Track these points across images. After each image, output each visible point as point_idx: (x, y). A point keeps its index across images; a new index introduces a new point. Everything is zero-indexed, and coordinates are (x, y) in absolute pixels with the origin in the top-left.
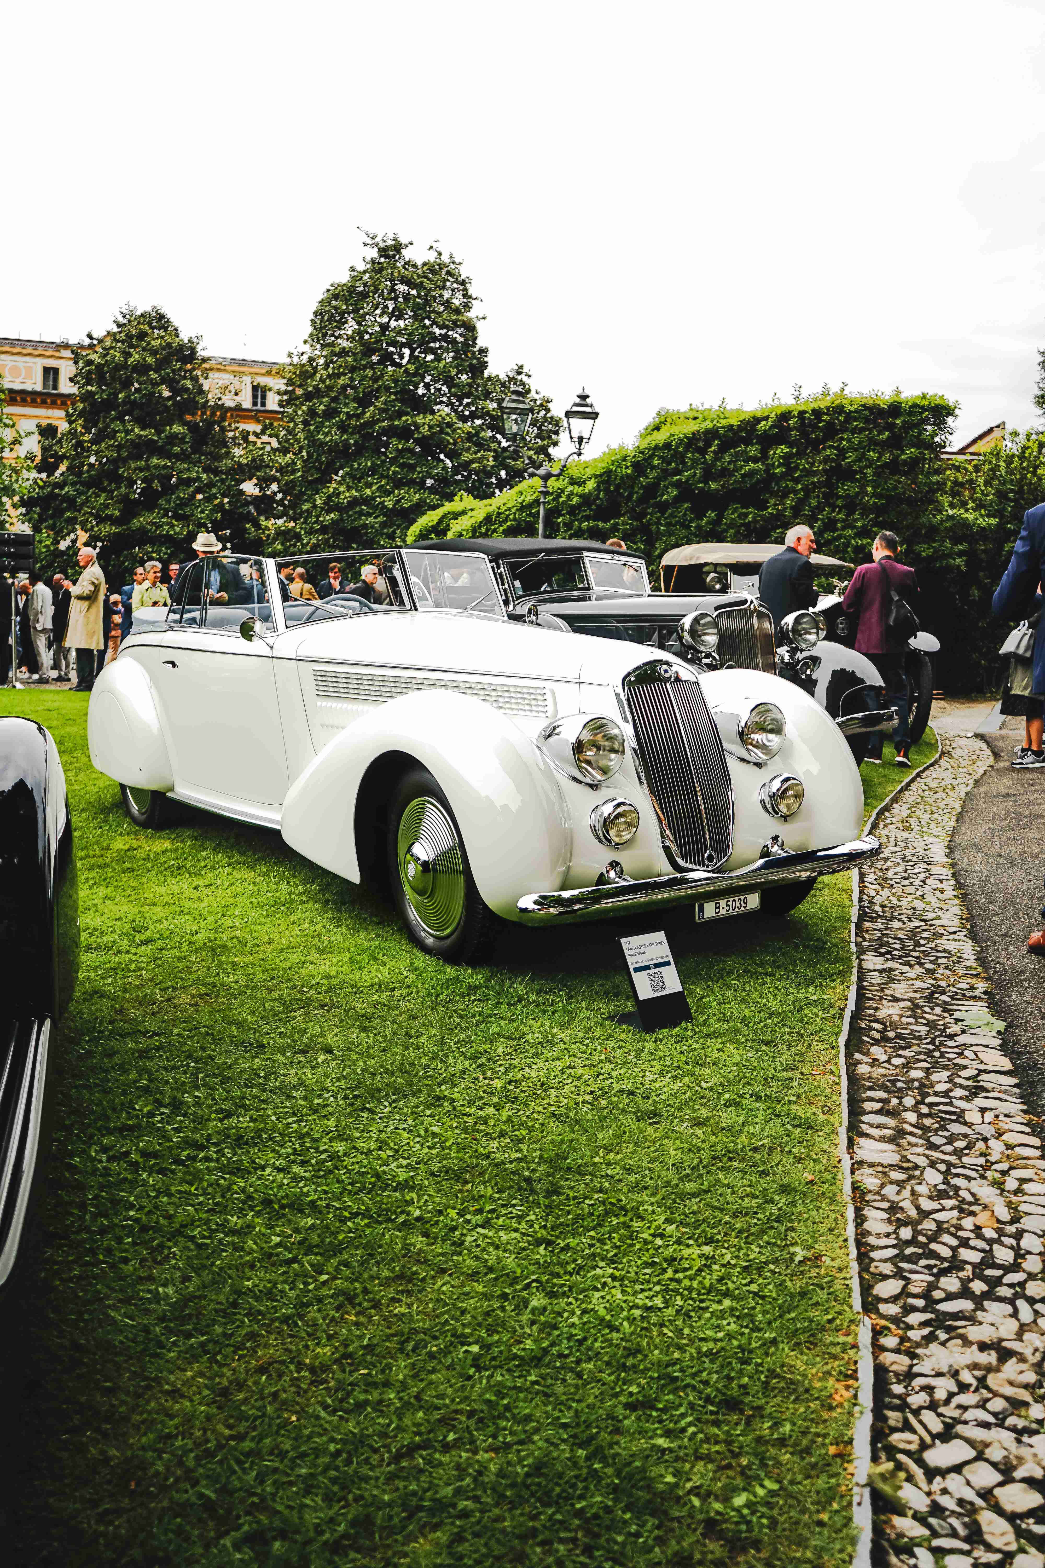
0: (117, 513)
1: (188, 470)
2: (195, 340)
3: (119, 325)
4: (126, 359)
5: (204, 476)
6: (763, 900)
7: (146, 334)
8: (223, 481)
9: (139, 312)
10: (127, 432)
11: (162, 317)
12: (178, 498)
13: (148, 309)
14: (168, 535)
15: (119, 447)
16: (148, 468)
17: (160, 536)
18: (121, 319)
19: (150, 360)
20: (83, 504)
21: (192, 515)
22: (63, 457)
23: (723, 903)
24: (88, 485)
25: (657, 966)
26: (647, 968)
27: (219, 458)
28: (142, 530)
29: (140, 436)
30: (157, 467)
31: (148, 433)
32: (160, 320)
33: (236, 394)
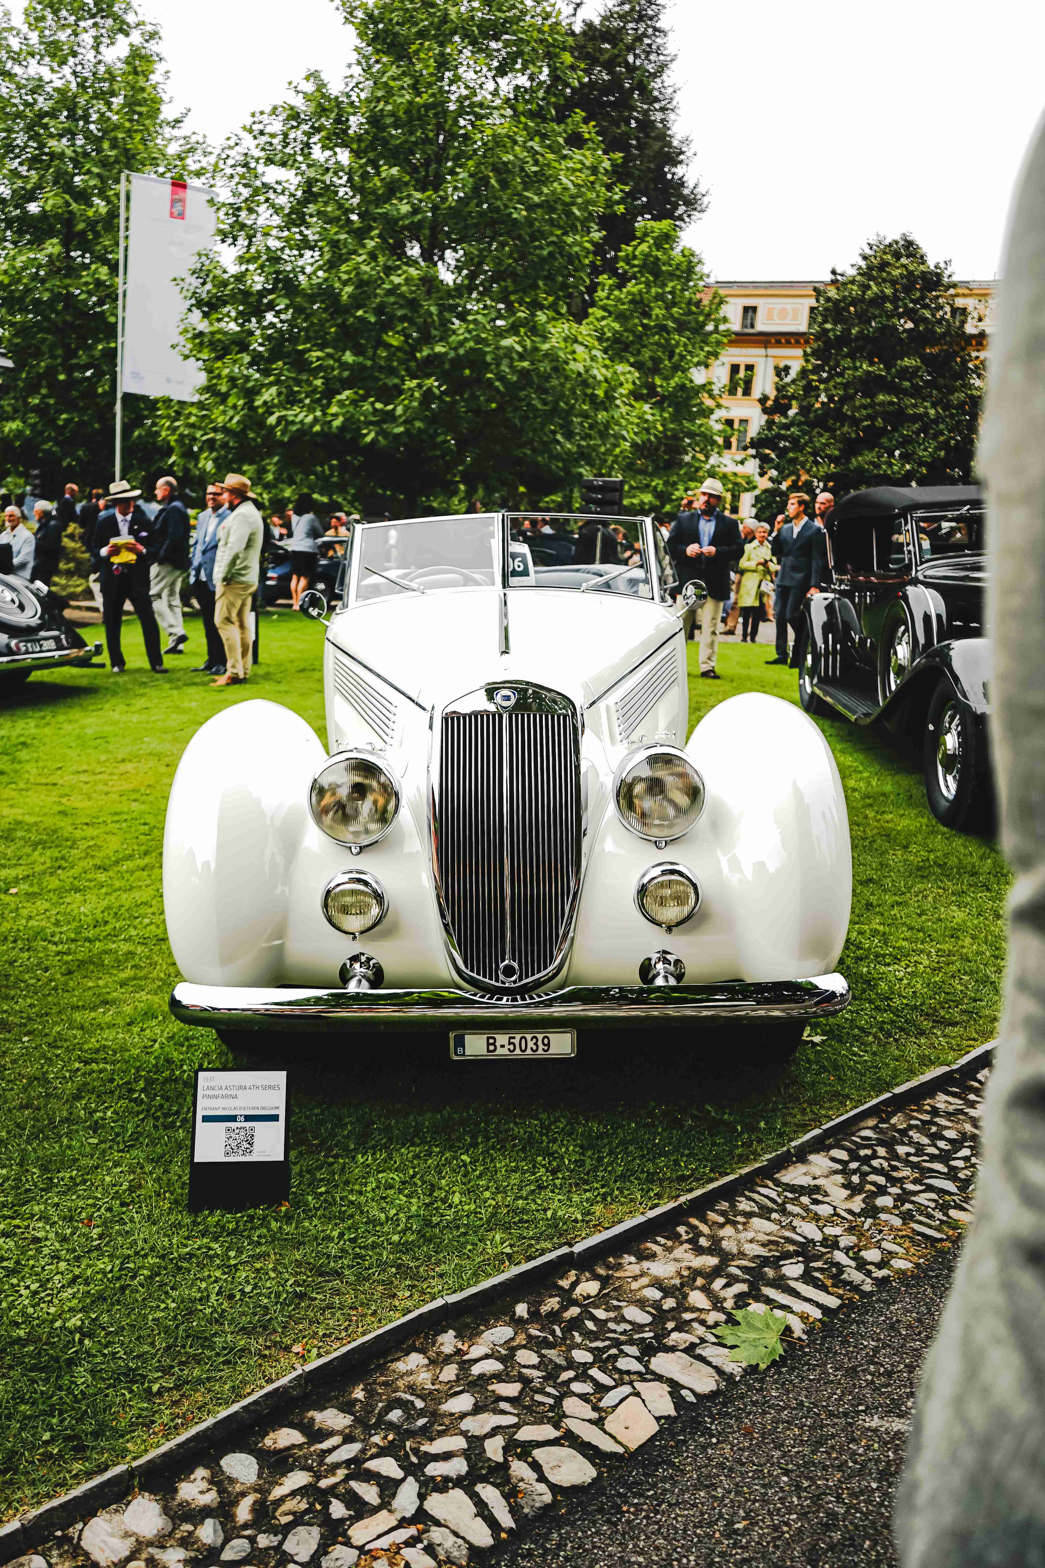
0: (837, 453)
1: (915, 406)
2: (942, 265)
3: (865, 258)
4: (864, 293)
5: (932, 412)
6: (581, 1043)
7: (888, 264)
8: (952, 416)
9: (887, 242)
10: (856, 369)
11: (909, 244)
12: (902, 435)
13: (897, 237)
14: (885, 474)
15: (846, 386)
16: (872, 405)
17: (879, 475)
18: (868, 252)
19: (888, 291)
20: (806, 444)
21: (914, 453)
22: (793, 397)
23: (502, 1039)
24: (812, 425)
25: (248, 1118)
26: (233, 1118)
27: (952, 390)
28: (860, 470)
29: (868, 373)
30: (882, 404)
31: (878, 369)
32: (909, 248)
33: (980, 320)
